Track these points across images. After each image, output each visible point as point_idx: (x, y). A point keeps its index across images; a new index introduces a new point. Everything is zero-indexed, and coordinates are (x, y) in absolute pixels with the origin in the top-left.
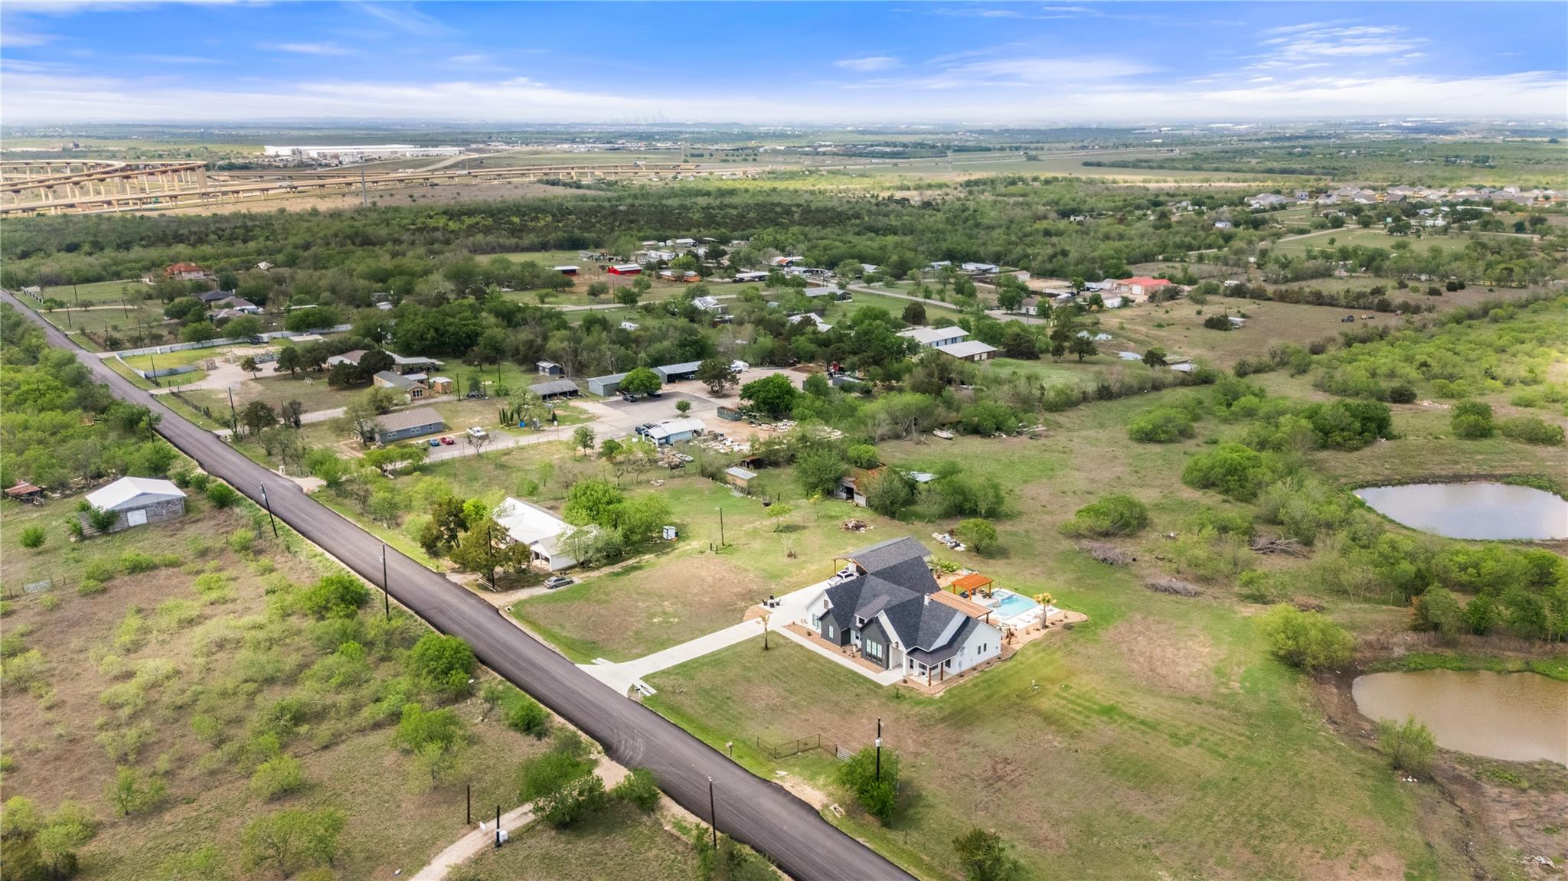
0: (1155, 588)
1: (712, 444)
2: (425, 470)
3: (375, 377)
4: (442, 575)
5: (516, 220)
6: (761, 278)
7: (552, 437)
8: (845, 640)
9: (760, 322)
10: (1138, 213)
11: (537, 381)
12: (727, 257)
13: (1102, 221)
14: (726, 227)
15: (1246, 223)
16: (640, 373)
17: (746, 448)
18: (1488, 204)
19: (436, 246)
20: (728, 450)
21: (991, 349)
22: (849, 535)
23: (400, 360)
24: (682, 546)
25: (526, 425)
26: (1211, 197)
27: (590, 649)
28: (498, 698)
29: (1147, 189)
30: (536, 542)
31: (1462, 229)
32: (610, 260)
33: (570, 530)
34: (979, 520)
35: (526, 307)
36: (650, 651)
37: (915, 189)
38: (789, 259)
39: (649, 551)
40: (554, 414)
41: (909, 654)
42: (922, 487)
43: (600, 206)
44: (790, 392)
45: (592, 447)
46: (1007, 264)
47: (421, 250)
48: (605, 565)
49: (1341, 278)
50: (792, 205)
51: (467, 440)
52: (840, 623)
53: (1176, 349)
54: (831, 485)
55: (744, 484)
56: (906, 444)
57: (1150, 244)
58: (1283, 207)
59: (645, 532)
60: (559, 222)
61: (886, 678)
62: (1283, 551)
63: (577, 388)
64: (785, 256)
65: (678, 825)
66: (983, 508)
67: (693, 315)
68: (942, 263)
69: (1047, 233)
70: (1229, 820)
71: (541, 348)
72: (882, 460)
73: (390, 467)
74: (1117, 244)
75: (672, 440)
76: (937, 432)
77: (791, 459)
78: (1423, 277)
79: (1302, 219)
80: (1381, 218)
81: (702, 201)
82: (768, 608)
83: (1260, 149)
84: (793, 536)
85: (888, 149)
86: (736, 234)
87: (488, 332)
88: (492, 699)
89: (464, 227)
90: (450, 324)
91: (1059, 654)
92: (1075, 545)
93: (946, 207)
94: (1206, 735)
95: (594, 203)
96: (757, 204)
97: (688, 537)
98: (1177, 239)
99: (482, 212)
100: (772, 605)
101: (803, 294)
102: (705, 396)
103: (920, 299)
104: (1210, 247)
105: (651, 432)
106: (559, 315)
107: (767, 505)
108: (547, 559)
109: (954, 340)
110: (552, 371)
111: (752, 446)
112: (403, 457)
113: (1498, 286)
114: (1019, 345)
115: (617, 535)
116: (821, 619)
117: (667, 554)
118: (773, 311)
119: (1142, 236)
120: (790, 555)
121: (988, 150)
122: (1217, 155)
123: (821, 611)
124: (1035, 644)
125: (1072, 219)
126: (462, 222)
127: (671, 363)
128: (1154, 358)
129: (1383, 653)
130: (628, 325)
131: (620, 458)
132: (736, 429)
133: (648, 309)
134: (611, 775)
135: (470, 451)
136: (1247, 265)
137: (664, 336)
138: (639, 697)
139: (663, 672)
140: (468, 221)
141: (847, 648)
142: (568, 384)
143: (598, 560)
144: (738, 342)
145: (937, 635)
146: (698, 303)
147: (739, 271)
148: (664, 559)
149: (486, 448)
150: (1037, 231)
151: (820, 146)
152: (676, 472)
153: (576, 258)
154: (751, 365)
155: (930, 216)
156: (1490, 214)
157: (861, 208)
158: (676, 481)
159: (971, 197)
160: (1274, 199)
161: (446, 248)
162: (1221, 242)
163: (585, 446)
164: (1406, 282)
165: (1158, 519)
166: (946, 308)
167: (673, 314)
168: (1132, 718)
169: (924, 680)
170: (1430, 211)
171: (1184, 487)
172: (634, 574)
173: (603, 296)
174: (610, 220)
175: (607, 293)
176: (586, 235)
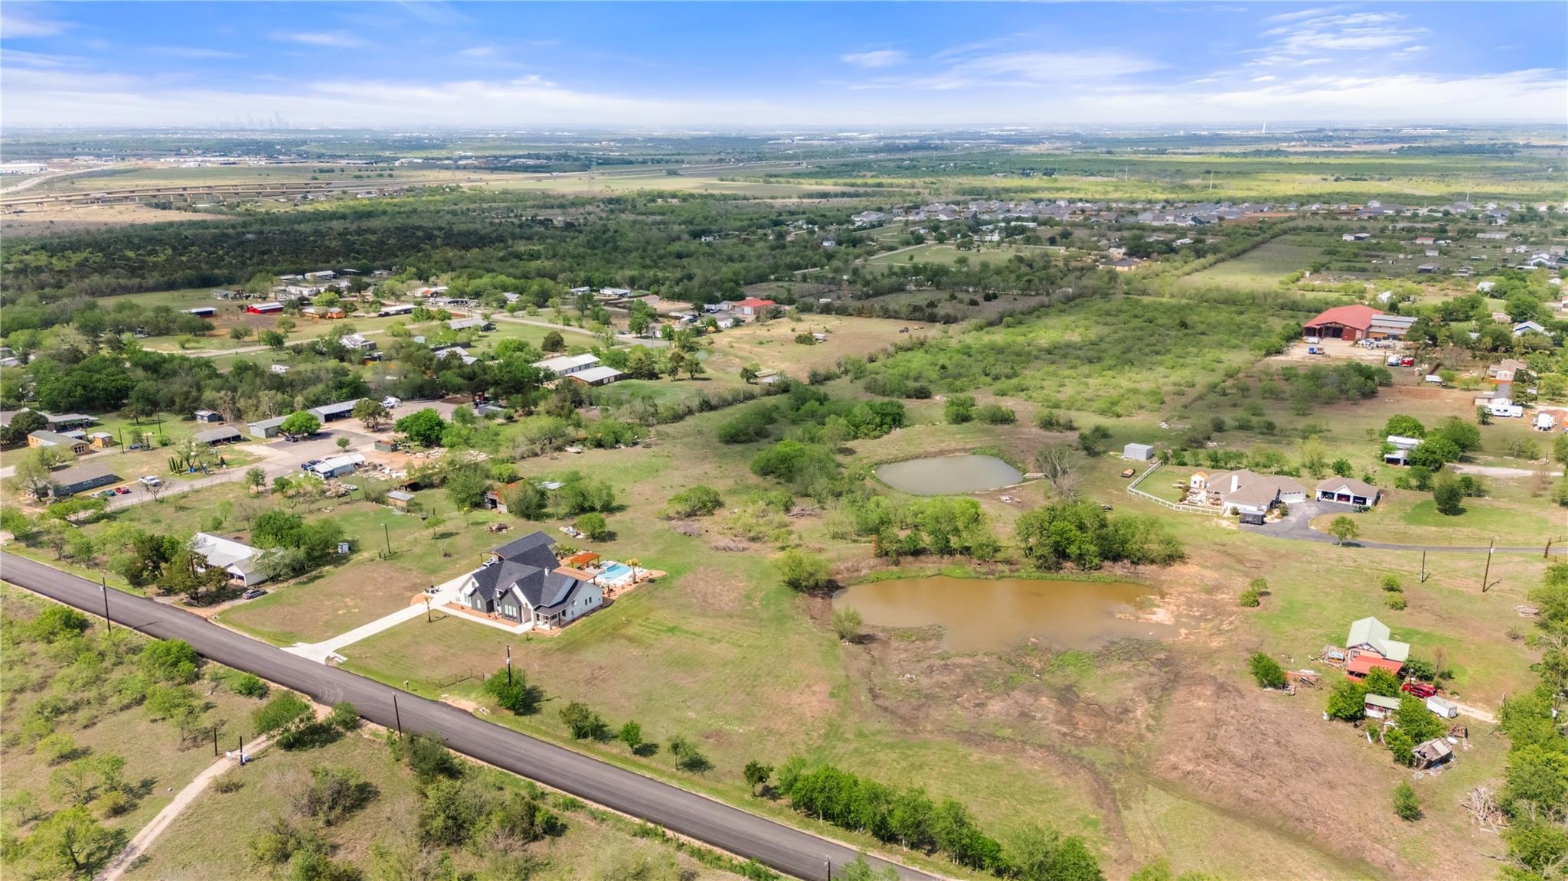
0: (717, 549)
1: (372, 473)
2: (111, 517)
3: (30, 437)
4: (151, 599)
5: (131, 254)
6: (407, 311)
7: (224, 479)
8: (490, 608)
9: (408, 358)
10: (760, 232)
11: (199, 429)
12: (372, 288)
13: (729, 242)
14: (365, 257)
15: (847, 242)
16: (299, 416)
17: (403, 475)
18: (1034, 220)
19: (47, 290)
20: (388, 478)
21: (617, 372)
22: (494, 535)
23: (53, 418)
24: (356, 557)
25: (196, 470)
26: (824, 216)
27: (290, 638)
28: (221, 678)
29: (772, 207)
30: (231, 565)
31: (1011, 243)
32: (247, 297)
33: (260, 553)
34: (597, 514)
35: (172, 358)
36: (338, 633)
37: (559, 207)
38: (434, 289)
39: (328, 563)
40: (222, 459)
41: (536, 610)
42: (549, 494)
43: (224, 235)
44: (440, 424)
45: (264, 485)
46: (640, 288)
47: (33, 297)
48: (292, 578)
49: (911, 292)
50: (434, 228)
51: (144, 488)
52: (484, 597)
53: (770, 363)
54: (478, 499)
55: (404, 504)
56: (542, 460)
57: (763, 265)
58: (880, 224)
59: (323, 549)
60: (181, 255)
61: (520, 629)
62: (810, 515)
63: (238, 433)
64: (430, 286)
65: (374, 734)
66: (598, 505)
67: (342, 354)
68: (582, 289)
69: (680, 256)
70: (736, 681)
71: (197, 399)
72: (520, 475)
73: (73, 518)
74: (737, 266)
75: (336, 473)
76: (569, 449)
77: (444, 481)
78: (971, 289)
79: (893, 236)
80: (953, 234)
81: (338, 225)
82: (430, 594)
83: (875, 162)
84: (447, 541)
85: (531, 162)
86: (378, 263)
87: (140, 386)
88: (217, 679)
89: (72, 265)
90: (99, 380)
91: (644, 599)
92: (666, 525)
93: (588, 228)
94: (732, 635)
95: (217, 231)
96: (397, 229)
97: (359, 550)
98: (788, 260)
99: (88, 245)
100: (433, 592)
101: (449, 328)
102: (362, 432)
103: (560, 326)
104: (814, 266)
105: (317, 467)
106: (207, 364)
107: (424, 519)
108: (241, 578)
109: (587, 366)
110: (211, 419)
111: (409, 473)
112: (85, 508)
113: (1022, 295)
114: (640, 368)
115: (301, 553)
116: (471, 595)
117: (344, 564)
118: (421, 347)
119: (759, 257)
120: (446, 555)
121: (631, 162)
122: (839, 169)
123: (469, 589)
124: (627, 595)
125: (703, 239)
126: (69, 260)
127: (326, 404)
128: (749, 375)
129: (855, 574)
130: (279, 369)
131: (291, 492)
132: (394, 459)
133: (298, 350)
134: (323, 713)
135: (148, 497)
136: (840, 283)
137: (317, 380)
138: (333, 664)
139: (351, 646)
140: (77, 258)
141: (492, 614)
142: (228, 430)
143: (286, 574)
144: (388, 378)
145: (554, 594)
146: (345, 341)
147: (383, 305)
148: (341, 568)
149: (163, 493)
150: (670, 254)
151: (461, 158)
152: (343, 499)
153: (209, 296)
154: (402, 400)
155: (572, 238)
156: (1034, 230)
157: (505, 231)
158: (343, 506)
159: (613, 217)
160: (874, 217)
161: (60, 292)
162: (825, 260)
163: (258, 484)
164: (956, 294)
165: (727, 500)
166: (583, 334)
167: (322, 354)
168: (687, 632)
169: (547, 627)
170: (991, 227)
171: (752, 475)
172: (317, 582)
173: (246, 339)
174: (239, 251)
175: (251, 335)
176: (216, 271)
